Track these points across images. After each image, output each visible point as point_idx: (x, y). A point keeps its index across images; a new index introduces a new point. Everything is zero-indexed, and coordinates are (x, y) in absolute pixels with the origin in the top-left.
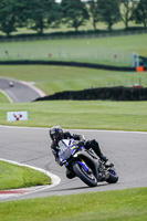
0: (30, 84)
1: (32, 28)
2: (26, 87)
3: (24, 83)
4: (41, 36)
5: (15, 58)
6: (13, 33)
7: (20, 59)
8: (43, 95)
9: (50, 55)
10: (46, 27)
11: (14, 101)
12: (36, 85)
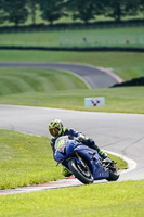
0: (108, 70)
1: (110, 16)
2: (104, 73)
3: (102, 69)
4: (118, 23)
5: (93, 45)
6: (92, 21)
7: (97, 45)
8: (120, 81)
9: (127, 42)
10: (124, 15)
11: (93, 87)
12: (114, 72)
